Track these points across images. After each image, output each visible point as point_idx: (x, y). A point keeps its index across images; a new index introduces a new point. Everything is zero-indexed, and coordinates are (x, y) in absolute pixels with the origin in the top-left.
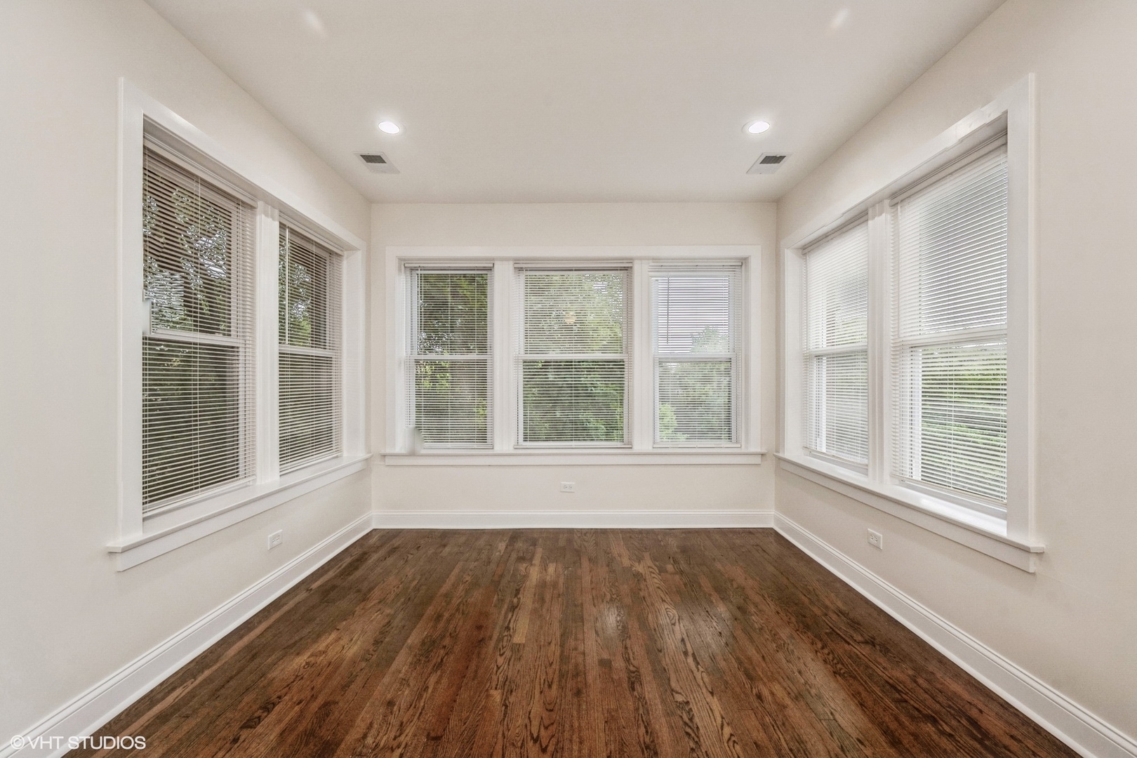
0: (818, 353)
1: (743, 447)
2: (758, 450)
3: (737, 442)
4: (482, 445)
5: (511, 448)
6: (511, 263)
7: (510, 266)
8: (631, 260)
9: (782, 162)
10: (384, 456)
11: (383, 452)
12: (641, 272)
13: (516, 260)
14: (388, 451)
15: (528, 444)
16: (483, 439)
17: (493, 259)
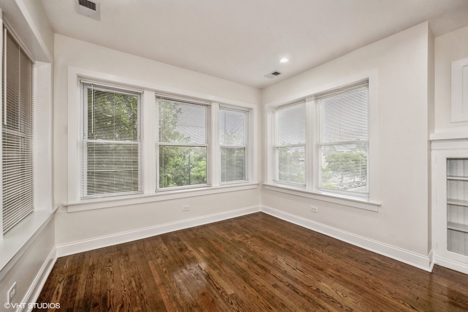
0: (277, 147)
1: (250, 182)
2: (256, 183)
3: (247, 180)
4: (135, 192)
5: (154, 192)
6: (154, 93)
7: (153, 95)
8: (211, 101)
9: (278, 75)
10: (67, 206)
11: (65, 203)
12: (215, 107)
13: (156, 92)
14: (70, 203)
15: (163, 189)
16: (136, 189)
17: (143, 89)
